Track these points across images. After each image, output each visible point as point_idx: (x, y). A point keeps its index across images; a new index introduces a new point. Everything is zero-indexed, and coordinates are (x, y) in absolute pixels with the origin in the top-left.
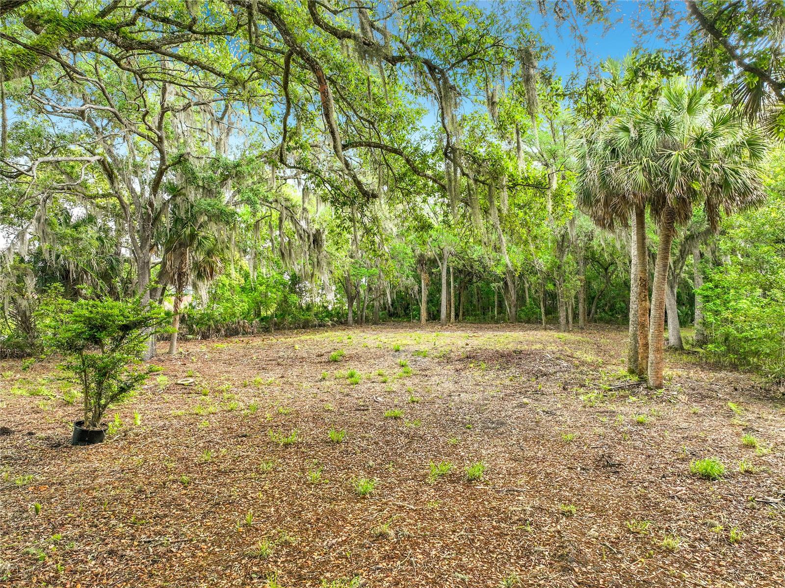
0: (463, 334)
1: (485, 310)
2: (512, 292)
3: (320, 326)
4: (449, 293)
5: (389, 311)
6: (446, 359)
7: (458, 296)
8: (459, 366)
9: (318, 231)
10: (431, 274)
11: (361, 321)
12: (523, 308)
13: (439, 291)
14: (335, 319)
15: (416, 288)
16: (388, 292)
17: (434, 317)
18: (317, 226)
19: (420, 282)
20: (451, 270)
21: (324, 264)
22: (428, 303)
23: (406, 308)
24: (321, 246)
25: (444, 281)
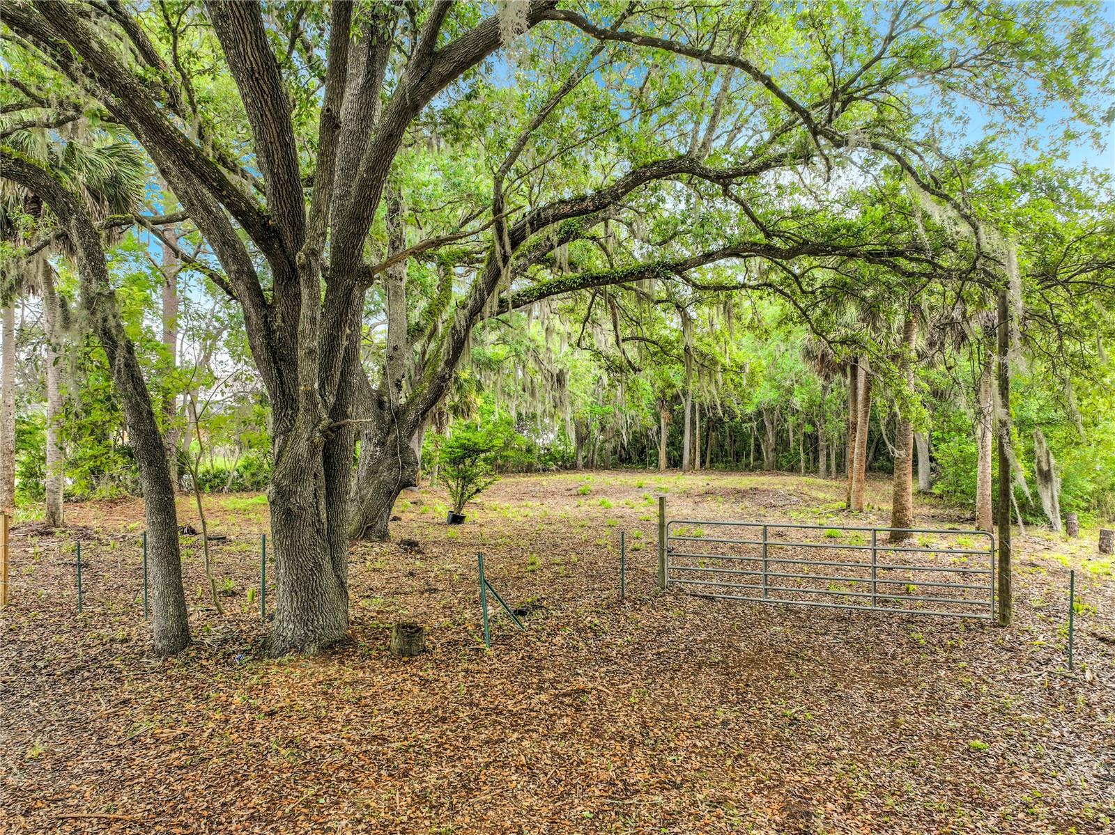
0: (706, 477)
1: (738, 456)
2: (770, 435)
3: (544, 470)
4: (693, 435)
5: (621, 456)
6: (687, 494)
7: (705, 438)
8: (697, 499)
9: (561, 371)
10: (672, 411)
11: (589, 466)
12: (786, 454)
13: (682, 432)
14: (560, 463)
15: (655, 428)
16: (624, 432)
17: (675, 464)
18: (560, 367)
19: (658, 421)
20: (697, 407)
21: (567, 402)
22: (668, 446)
23: (642, 452)
24: (564, 386)
25: (687, 420)
